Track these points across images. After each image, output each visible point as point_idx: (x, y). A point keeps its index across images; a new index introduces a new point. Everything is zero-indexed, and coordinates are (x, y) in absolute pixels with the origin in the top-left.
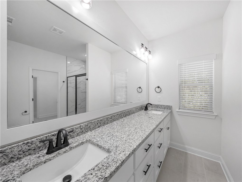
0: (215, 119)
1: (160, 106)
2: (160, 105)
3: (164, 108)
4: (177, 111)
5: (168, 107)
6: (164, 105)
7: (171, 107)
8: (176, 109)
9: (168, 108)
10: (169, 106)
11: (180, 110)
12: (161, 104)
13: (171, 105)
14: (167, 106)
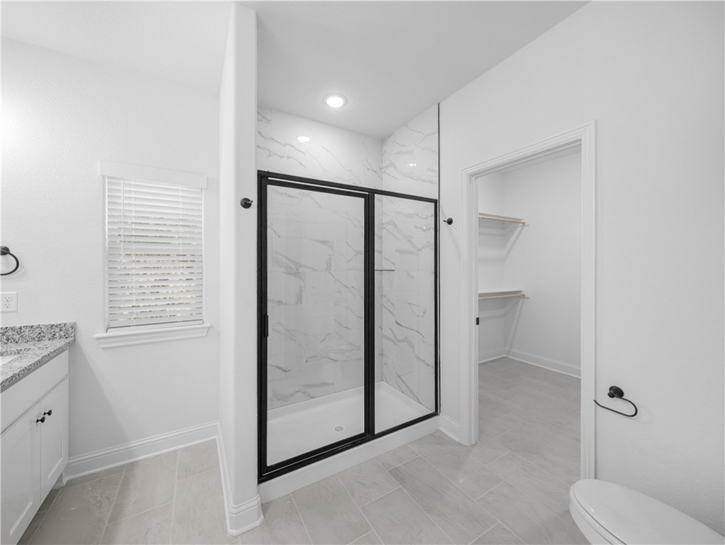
0: (206, 335)
1: (10, 333)
2: (13, 329)
3: (33, 339)
4: (98, 339)
5: (58, 330)
6: (36, 324)
7: (73, 327)
8: (91, 332)
9: (57, 335)
10: (60, 327)
11: (111, 333)
12: (18, 326)
13: (69, 321)
14: (52, 326)
